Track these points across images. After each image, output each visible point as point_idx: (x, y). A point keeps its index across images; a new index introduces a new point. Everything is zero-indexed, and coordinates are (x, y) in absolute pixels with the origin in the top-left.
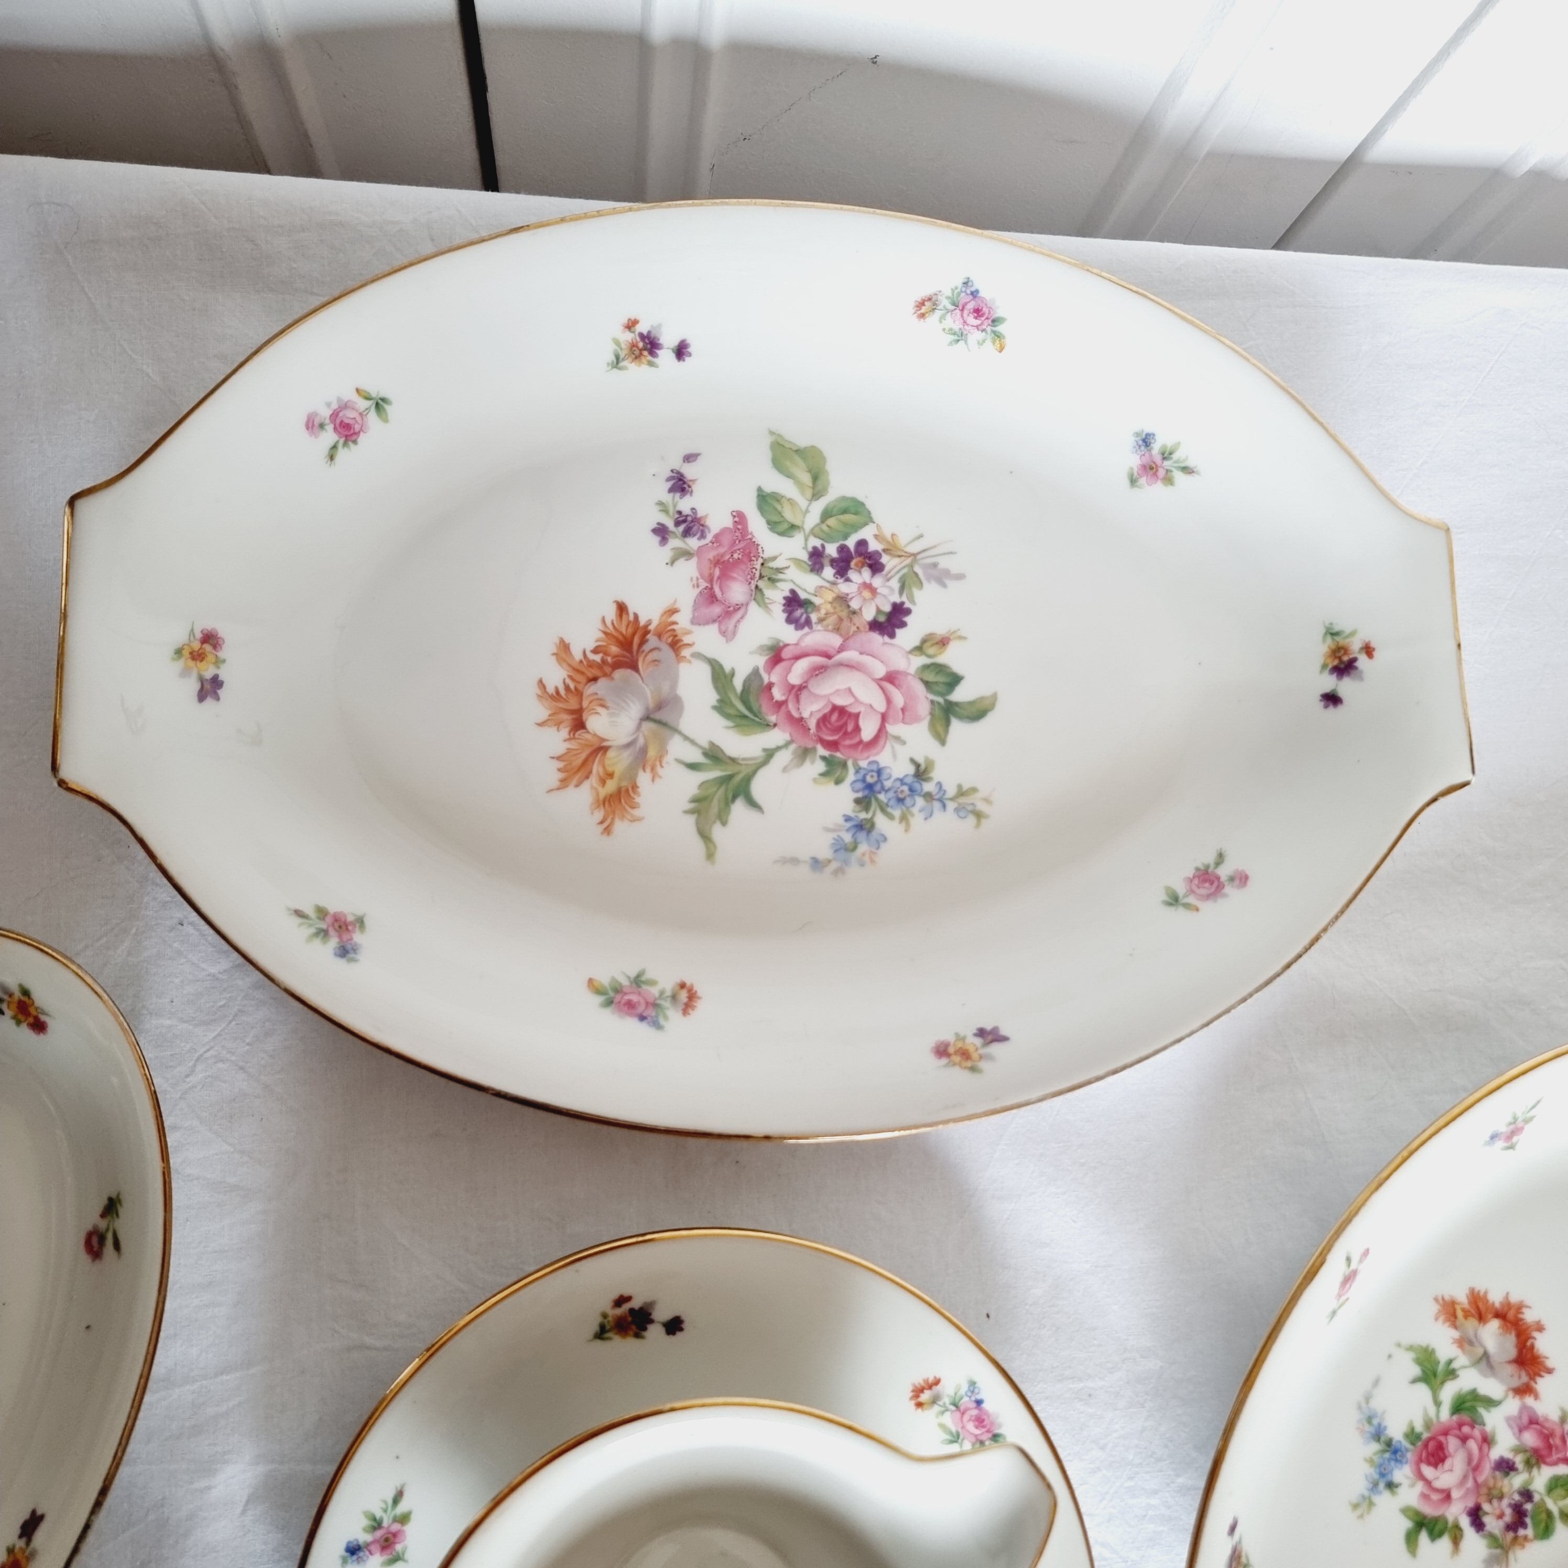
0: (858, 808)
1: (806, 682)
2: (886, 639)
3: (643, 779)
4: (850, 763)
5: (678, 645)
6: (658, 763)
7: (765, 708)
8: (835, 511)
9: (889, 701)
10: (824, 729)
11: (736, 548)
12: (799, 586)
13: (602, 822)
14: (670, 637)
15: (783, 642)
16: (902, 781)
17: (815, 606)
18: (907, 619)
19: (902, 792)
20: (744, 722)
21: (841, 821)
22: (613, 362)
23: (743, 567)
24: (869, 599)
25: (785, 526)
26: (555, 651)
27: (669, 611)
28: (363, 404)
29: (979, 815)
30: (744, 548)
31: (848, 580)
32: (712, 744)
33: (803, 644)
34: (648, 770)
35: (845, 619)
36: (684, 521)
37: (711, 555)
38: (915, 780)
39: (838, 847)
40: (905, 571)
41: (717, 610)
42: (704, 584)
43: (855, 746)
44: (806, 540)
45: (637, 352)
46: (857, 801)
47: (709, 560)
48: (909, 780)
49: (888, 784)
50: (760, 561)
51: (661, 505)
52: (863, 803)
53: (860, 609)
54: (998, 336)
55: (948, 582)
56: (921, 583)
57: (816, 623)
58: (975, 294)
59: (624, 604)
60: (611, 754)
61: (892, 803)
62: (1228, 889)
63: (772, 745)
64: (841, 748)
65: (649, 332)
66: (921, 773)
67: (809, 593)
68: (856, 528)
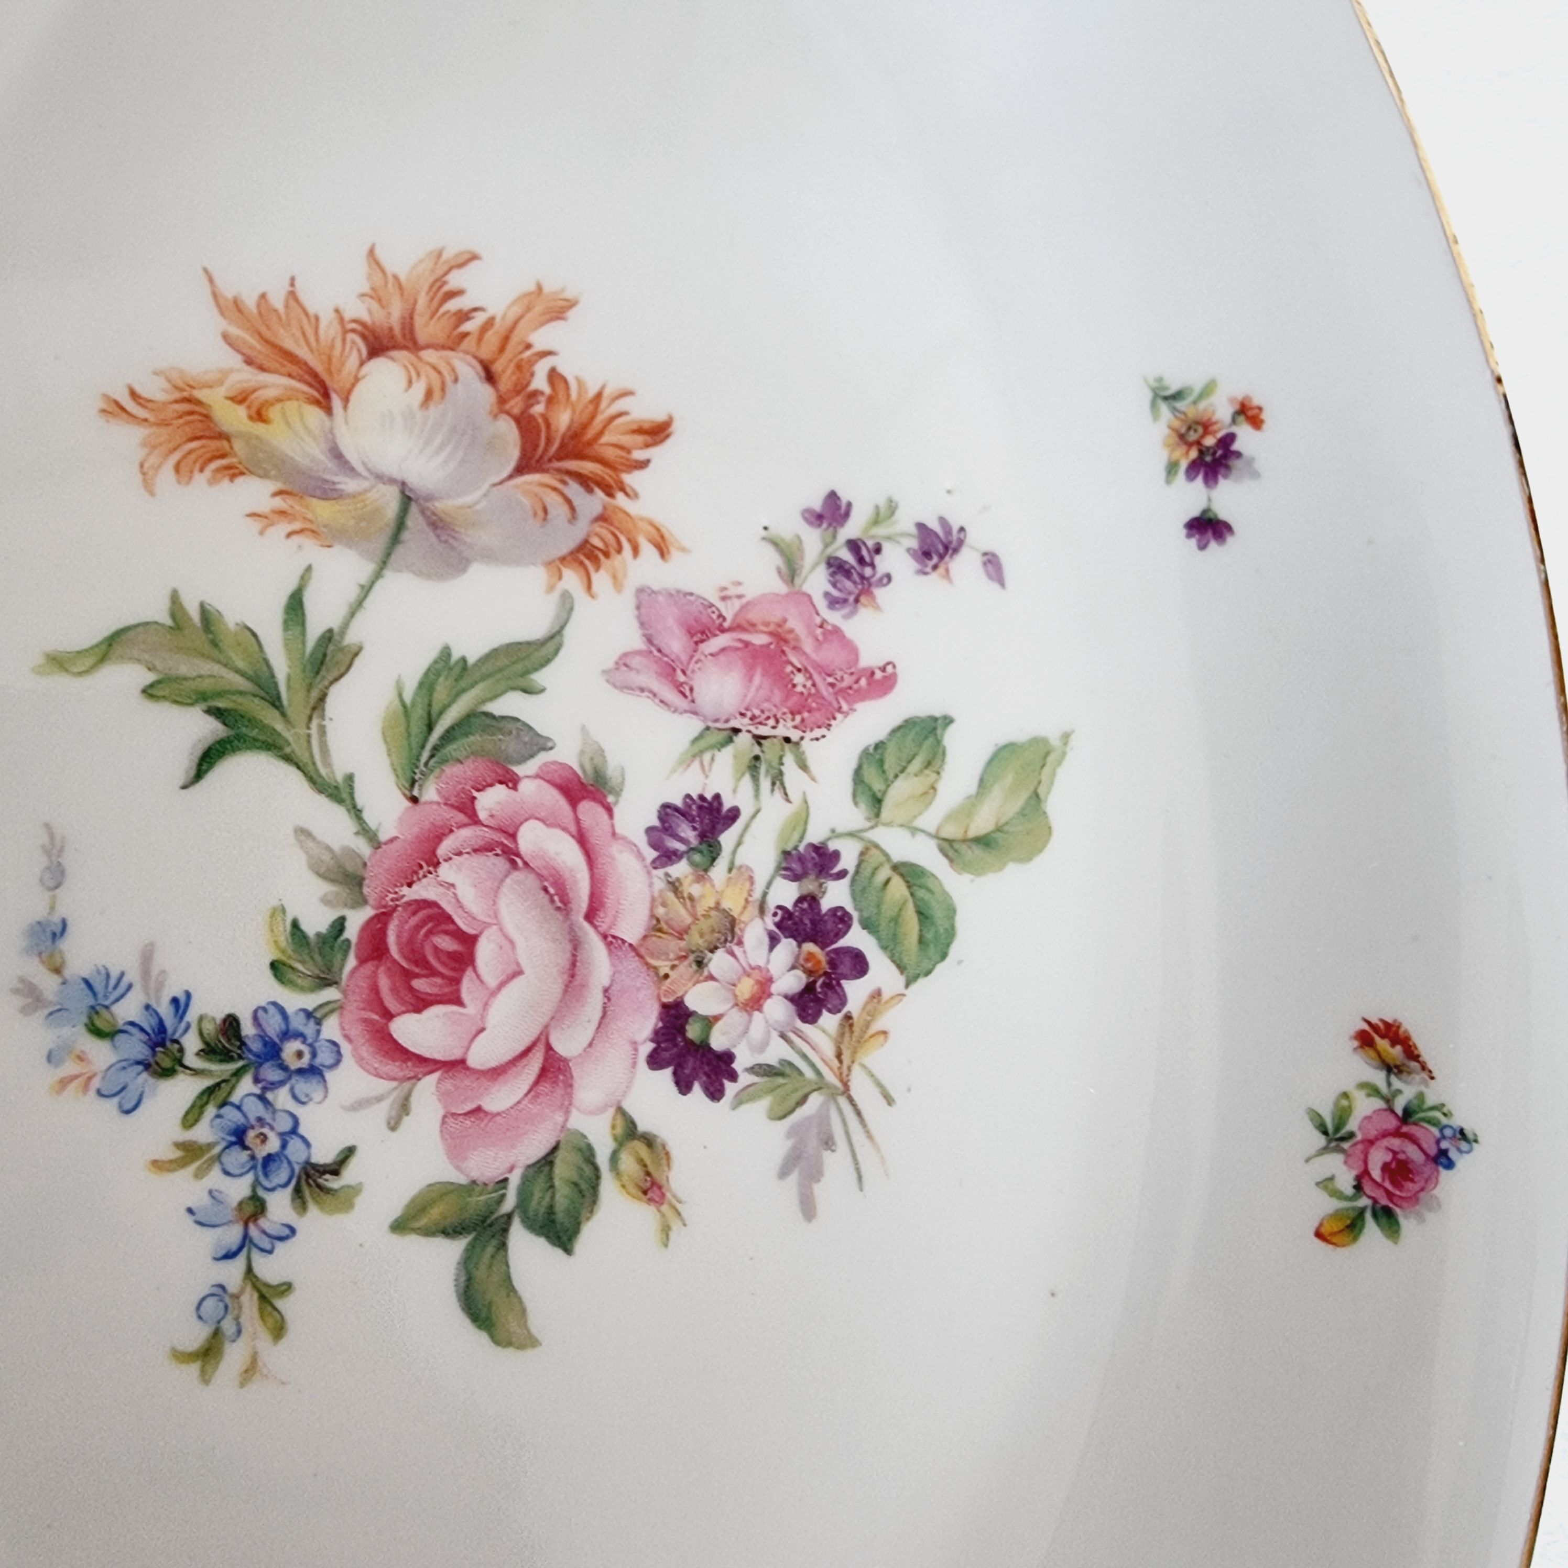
0: (209, 1028)
1: (526, 864)
2: (647, 1048)
4: (331, 994)
5: (587, 562)
6: (297, 526)
8: (921, 893)
9: (497, 1073)
10: (414, 920)
11: (816, 677)
12: (747, 827)
13: (134, 394)
14: (602, 539)
15: (616, 803)
17: (706, 870)
19: (264, 1138)
20: (417, 726)
21: (175, 989)
22: (1167, 388)
23: (778, 696)
24: (735, 996)
25: (878, 786)
26: (547, 289)
27: (662, 537)
30: (818, 695)
31: (774, 941)
34: (279, 503)
35: (682, 944)
36: (861, 561)
37: (795, 624)
38: (297, 1169)
39: (99, 987)
40: (809, 1073)
41: (676, 645)
42: (729, 611)
43: (375, 1001)
44: (852, 835)
45: (1193, 437)
46: (231, 1024)
47: (785, 621)
48: (296, 1152)
49: (282, 1098)
50: (795, 735)
53: (711, 978)
55: (793, 1178)
56: (784, 1117)
57: (667, 875)
59: (668, 436)
60: (314, 415)
64: (369, 967)
65: (1238, 455)
67: (734, 852)
68: (891, 947)
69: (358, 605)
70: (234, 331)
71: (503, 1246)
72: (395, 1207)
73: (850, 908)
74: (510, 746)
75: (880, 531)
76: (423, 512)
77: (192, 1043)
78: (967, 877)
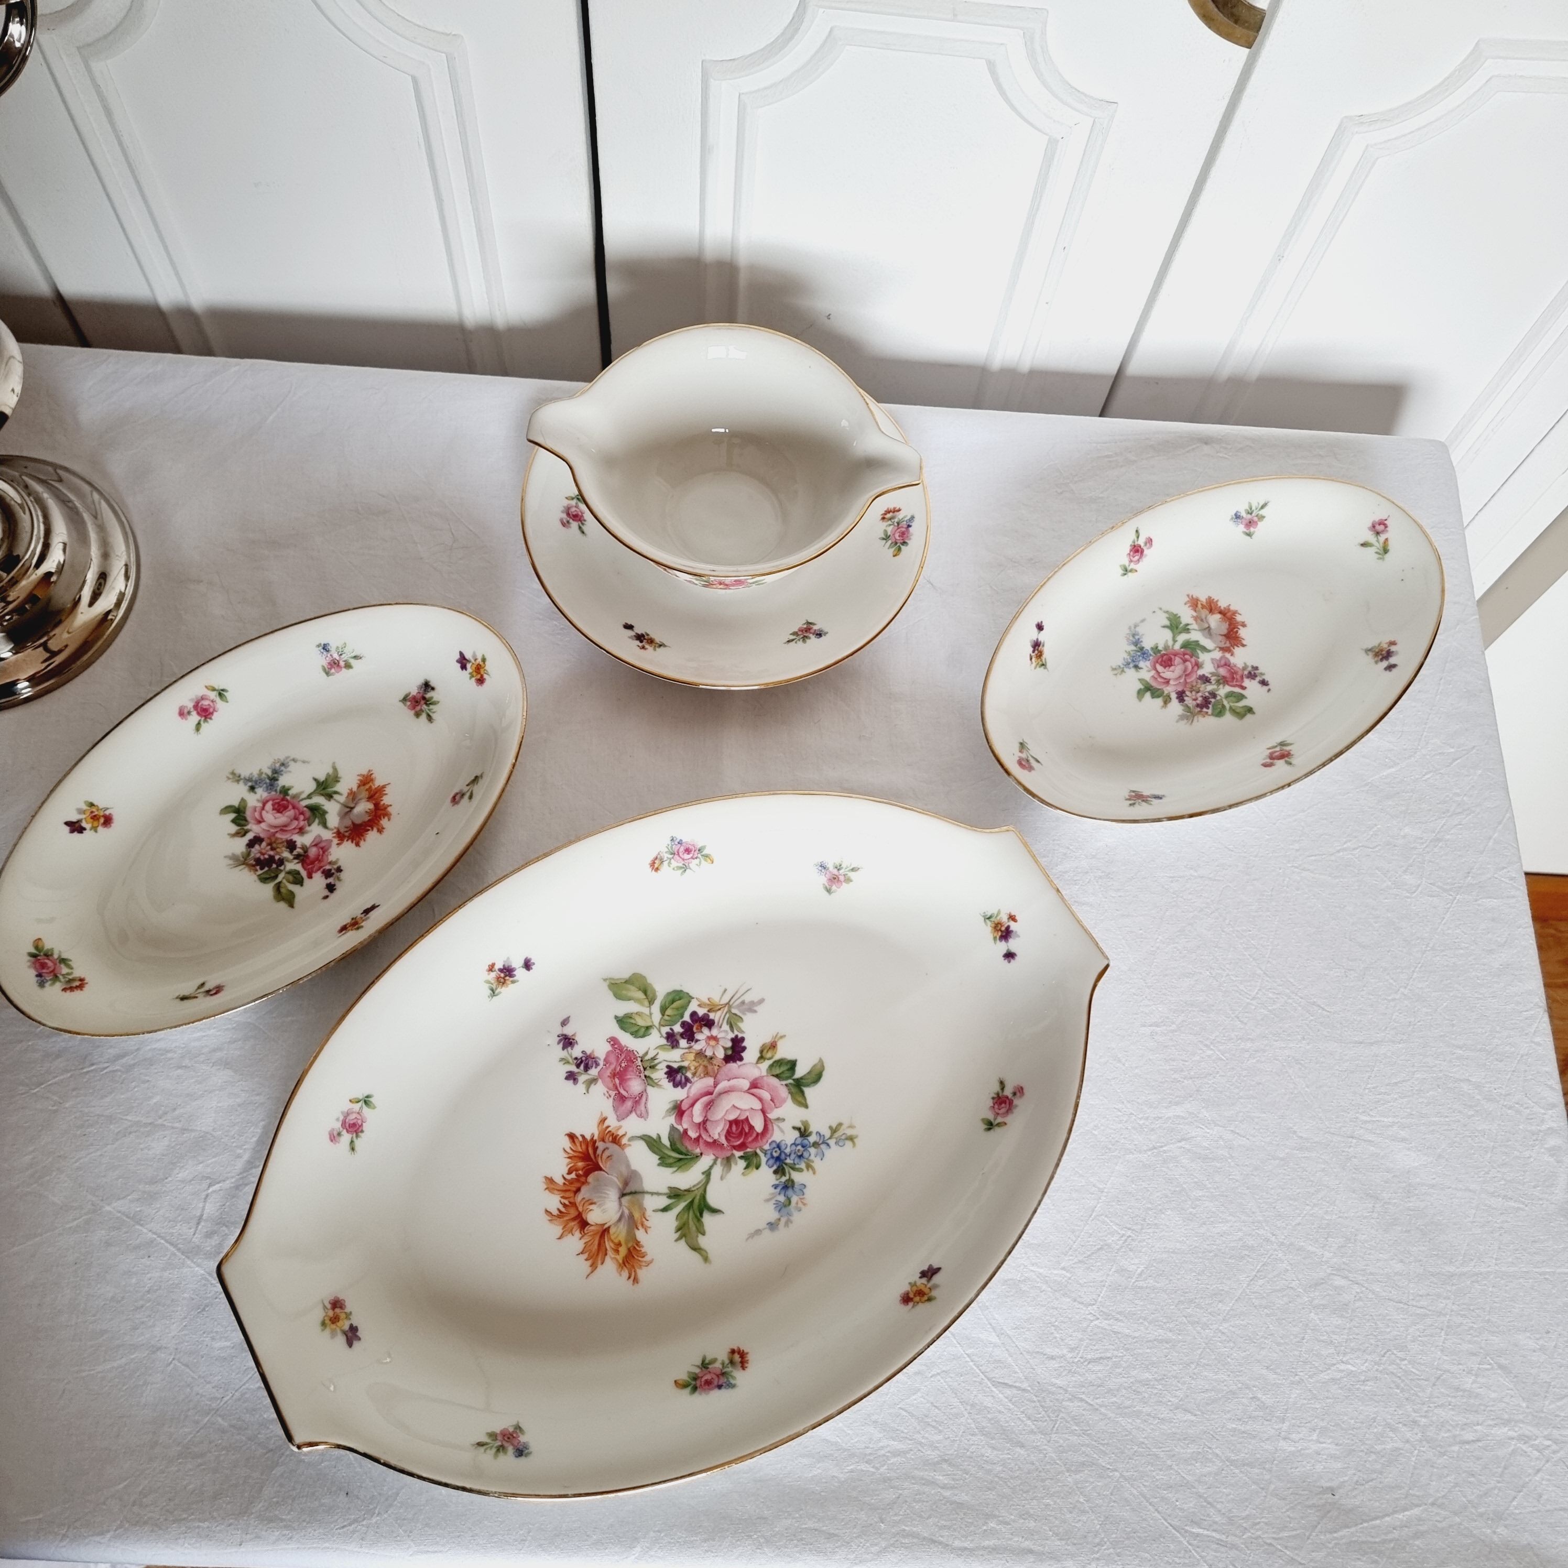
0: (778, 1176)
2: (739, 1063)
3: (640, 1235)
4: (758, 1151)
6: (644, 1220)
7: (689, 1146)
9: (760, 1099)
10: (732, 1140)
13: (629, 1278)
16: (795, 1144)
18: (744, 1044)
19: (799, 1150)
20: (682, 1163)
21: (772, 1190)
23: (631, 1069)
25: (643, 1030)
26: (546, 1187)
28: (357, 1107)
29: (851, 1139)
30: (625, 1057)
31: (697, 1041)
32: (670, 1188)
33: (691, 1095)
34: (640, 1227)
36: (581, 1062)
37: (608, 1073)
39: (778, 1209)
40: (728, 1015)
41: (629, 1104)
42: (613, 1093)
44: (660, 1031)
45: (502, 980)
46: (775, 1172)
48: (799, 1141)
49: (788, 1151)
50: (639, 1059)
51: (564, 1061)
52: (780, 1171)
53: (714, 1054)
54: (706, 856)
55: (755, 1008)
58: (680, 843)
60: (612, 1231)
61: (797, 1161)
62: (1016, 1102)
63: (706, 1168)
64: (748, 1145)
65: (504, 966)
66: (804, 1132)
68: (685, 1007)
69: (658, 1194)
70: (599, 1262)
71: (801, 1078)
72: (803, 1109)
73: (679, 1023)
74: (676, 1136)
75: (571, 1061)
76: (624, 1189)
77: (784, 1179)
78: (657, 993)
